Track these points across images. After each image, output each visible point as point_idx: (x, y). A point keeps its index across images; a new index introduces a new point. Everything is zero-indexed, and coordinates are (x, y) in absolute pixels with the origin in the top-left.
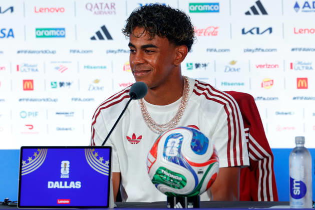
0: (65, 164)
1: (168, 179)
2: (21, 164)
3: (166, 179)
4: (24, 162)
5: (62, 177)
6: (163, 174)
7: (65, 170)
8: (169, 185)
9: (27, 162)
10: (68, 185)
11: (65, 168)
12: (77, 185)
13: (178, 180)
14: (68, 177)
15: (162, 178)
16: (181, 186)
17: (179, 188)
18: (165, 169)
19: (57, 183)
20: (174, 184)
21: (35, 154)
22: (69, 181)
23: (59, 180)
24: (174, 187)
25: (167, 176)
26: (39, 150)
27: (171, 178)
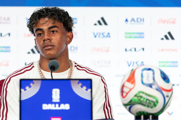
0: (56, 92)
1: (145, 100)
2: (20, 92)
3: (143, 100)
4: (22, 90)
5: (54, 101)
6: (141, 97)
7: (56, 95)
8: (144, 105)
9: (25, 90)
10: (59, 106)
11: (56, 94)
12: (66, 107)
13: (152, 102)
14: (58, 101)
15: (139, 100)
16: (154, 106)
17: (152, 107)
18: (143, 93)
19: (50, 105)
20: (149, 104)
21: (31, 84)
22: (59, 104)
23: (52, 103)
24: (148, 106)
25: (144, 98)
26: (34, 81)
27: (147, 100)
